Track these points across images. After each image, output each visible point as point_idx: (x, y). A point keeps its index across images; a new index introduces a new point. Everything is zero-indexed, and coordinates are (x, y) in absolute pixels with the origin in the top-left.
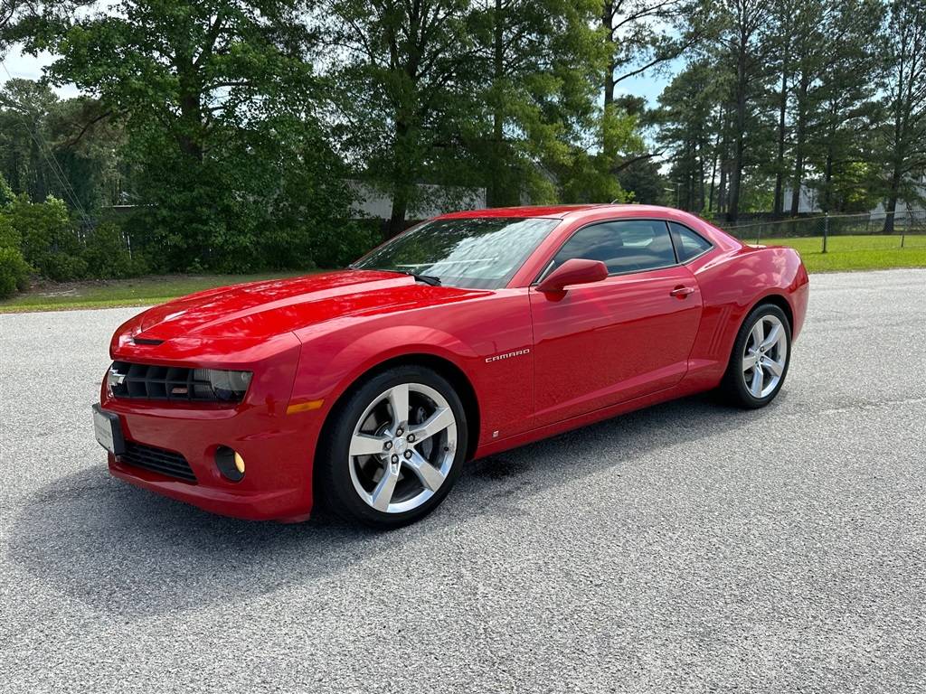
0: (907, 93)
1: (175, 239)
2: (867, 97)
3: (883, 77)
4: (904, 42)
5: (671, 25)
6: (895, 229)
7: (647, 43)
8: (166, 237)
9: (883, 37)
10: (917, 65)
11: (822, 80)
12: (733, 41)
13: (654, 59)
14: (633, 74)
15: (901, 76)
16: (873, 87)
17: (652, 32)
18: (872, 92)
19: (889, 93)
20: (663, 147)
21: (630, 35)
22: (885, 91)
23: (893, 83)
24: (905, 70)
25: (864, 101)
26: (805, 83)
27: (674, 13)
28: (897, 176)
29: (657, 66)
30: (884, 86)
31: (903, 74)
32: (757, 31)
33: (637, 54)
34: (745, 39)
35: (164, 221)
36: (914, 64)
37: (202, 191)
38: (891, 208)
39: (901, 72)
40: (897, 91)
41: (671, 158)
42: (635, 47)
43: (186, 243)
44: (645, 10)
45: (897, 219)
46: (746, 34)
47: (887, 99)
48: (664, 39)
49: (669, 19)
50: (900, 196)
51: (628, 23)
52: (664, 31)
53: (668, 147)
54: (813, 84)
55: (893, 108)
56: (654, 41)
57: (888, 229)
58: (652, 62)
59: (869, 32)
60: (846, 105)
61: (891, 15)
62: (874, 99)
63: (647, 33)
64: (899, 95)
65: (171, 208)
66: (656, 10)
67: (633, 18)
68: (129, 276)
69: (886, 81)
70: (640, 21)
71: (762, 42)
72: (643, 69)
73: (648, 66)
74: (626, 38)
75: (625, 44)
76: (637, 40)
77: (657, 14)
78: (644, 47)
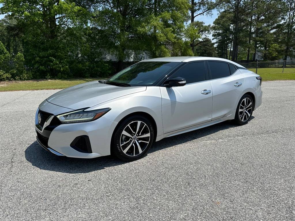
0: (291, 21)
4: (291, 4)
6: (287, 66)
11: (264, 17)
12: (235, 3)
14: (200, 14)
15: (290, 16)
16: (281, 19)
18: (280, 21)
19: (285, 21)
20: (215, 38)
21: (200, 1)
23: (287, 18)
24: (291, 13)
25: (278, 24)
26: (258, 18)
28: (287, 48)
29: (208, 11)
30: (283, 18)
31: (291, 15)
33: (202, 8)
34: (239, 3)
38: (285, 59)
39: (290, 14)
40: (288, 20)
41: (217, 42)
42: (202, 6)
45: (287, 63)
47: (285, 23)
48: (211, 3)
50: (289, 55)
53: (216, 38)
54: (261, 18)
55: (287, 26)
56: (208, 3)
57: (284, 66)
60: (272, 25)
62: (281, 23)
64: (289, 22)
69: (285, 17)
71: (244, 4)
72: (204, 12)
73: (205, 12)
74: (198, 2)
75: (198, 4)
76: (202, 3)
78: (205, 5)
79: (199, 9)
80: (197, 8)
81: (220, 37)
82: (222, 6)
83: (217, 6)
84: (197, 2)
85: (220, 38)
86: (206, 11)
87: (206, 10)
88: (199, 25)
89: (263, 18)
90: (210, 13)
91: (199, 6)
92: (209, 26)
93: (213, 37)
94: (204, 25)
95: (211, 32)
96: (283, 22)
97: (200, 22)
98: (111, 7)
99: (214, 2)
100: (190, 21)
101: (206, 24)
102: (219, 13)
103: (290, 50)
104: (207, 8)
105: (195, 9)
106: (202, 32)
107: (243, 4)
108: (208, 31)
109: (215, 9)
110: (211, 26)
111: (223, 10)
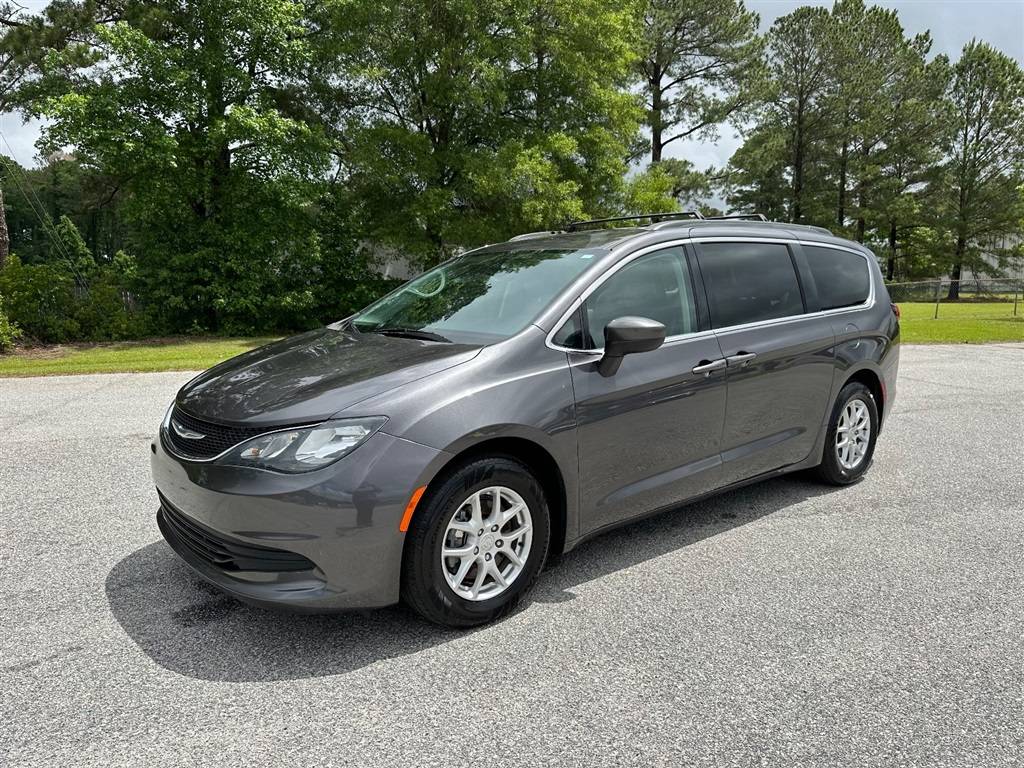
0: (972, 157)
1: (176, 301)
2: (931, 161)
3: (948, 141)
4: (970, 106)
6: (960, 295)
7: (699, 106)
8: (167, 298)
9: (947, 101)
10: (983, 129)
11: (885, 143)
12: (792, 104)
13: (702, 122)
14: (680, 136)
15: (966, 140)
16: (939, 151)
17: (703, 96)
18: (938, 157)
19: (954, 157)
21: (681, 97)
22: (949, 155)
23: (958, 147)
24: (971, 134)
25: (930, 165)
26: (866, 147)
27: (722, 76)
28: (961, 242)
29: (703, 129)
30: (947, 149)
31: (968, 137)
32: (815, 94)
33: (686, 117)
34: (802, 102)
35: (164, 281)
36: (980, 128)
37: (204, 252)
39: (966, 135)
40: (961, 156)
42: (686, 112)
43: (188, 304)
44: (690, 73)
45: (963, 286)
46: (804, 96)
47: (951, 163)
48: (716, 102)
49: (717, 81)
50: (967, 264)
51: (676, 84)
52: (714, 95)
54: (876, 147)
55: (956, 173)
56: (706, 105)
57: (953, 296)
58: (700, 124)
59: (934, 96)
60: (911, 169)
61: (956, 77)
62: (940, 163)
63: (698, 97)
64: (964, 160)
65: (172, 269)
66: (703, 72)
67: (680, 80)
68: (124, 338)
69: (951, 145)
70: (690, 82)
71: (820, 104)
72: (692, 130)
73: (695, 129)
74: (676, 100)
75: (675, 106)
76: (688, 103)
77: (705, 76)
78: (696, 111)
79: (677, 121)
80: (670, 118)
81: (752, 205)
82: (748, 112)
83: (732, 113)
84: (671, 101)
85: (752, 208)
86: (700, 126)
87: (697, 125)
88: (677, 168)
89: (883, 146)
90: (711, 133)
91: (679, 112)
92: (708, 172)
93: (730, 207)
94: (693, 170)
95: (713, 191)
96: (946, 160)
97: (680, 162)
98: (399, 115)
99: (722, 103)
100: (648, 158)
101: (700, 168)
102: (738, 133)
103: (971, 245)
104: (703, 117)
105: (663, 121)
107: (817, 106)
108: (706, 188)
109: (726, 120)
110: (715, 173)
111: (753, 125)
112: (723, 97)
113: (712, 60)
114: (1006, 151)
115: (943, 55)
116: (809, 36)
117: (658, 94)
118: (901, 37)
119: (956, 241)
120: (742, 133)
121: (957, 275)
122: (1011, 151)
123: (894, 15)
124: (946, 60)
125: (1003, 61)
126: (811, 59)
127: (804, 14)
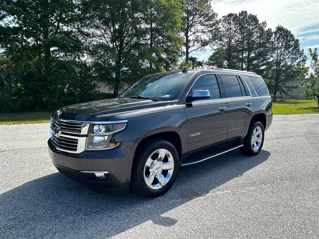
0: (279, 59)
2: (267, 60)
3: (272, 54)
4: (278, 44)
5: (206, 36)
7: (200, 41)
9: (272, 41)
10: (282, 51)
12: (227, 42)
13: (201, 46)
14: (194, 50)
15: (277, 54)
16: (270, 57)
17: (201, 38)
18: (269, 58)
19: (274, 58)
21: (194, 39)
22: (273, 58)
23: (275, 56)
24: (279, 52)
26: (249, 55)
27: (207, 32)
28: (277, 84)
29: (201, 48)
30: (272, 56)
32: (234, 39)
33: (196, 44)
34: (230, 41)
36: (281, 50)
39: (277, 52)
42: (196, 43)
44: (197, 31)
45: (277, 97)
47: (273, 60)
48: (205, 40)
49: (205, 34)
50: (278, 90)
51: (193, 35)
52: (204, 38)
55: (275, 63)
56: (202, 41)
58: (200, 47)
59: (268, 40)
60: (262, 62)
61: (274, 35)
62: (270, 60)
63: (199, 38)
64: (277, 59)
66: (201, 31)
67: (194, 33)
69: (273, 55)
70: (197, 34)
71: (235, 42)
72: (198, 49)
74: (193, 39)
75: (192, 41)
76: (197, 40)
77: (202, 32)
78: (199, 42)
79: (193, 46)
80: (191, 45)
82: (214, 43)
83: (210, 43)
87: (199, 47)
88: (193, 59)
90: (203, 49)
91: (194, 43)
92: (203, 61)
94: (198, 61)
98: (106, 41)
99: (207, 40)
100: (185, 57)
103: (279, 85)
105: (189, 46)
106: (196, 67)
108: (202, 66)
109: (208, 45)
110: (205, 62)
111: (216, 47)
112: (207, 38)
113: (204, 27)
114: (289, 57)
115: (270, 28)
116: (232, 21)
117: (187, 37)
118: (258, 23)
119: (275, 83)
120: (213, 50)
121: (275, 93)
122: (290, 57)
123: (256, 16)
124: (271, 30)
125: (287, 31)
126: (233, 28)
127: (230, 15)
